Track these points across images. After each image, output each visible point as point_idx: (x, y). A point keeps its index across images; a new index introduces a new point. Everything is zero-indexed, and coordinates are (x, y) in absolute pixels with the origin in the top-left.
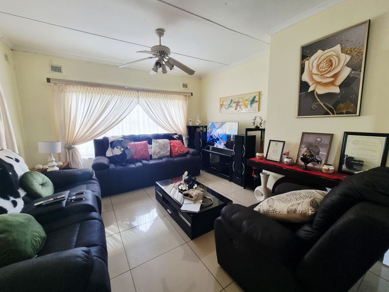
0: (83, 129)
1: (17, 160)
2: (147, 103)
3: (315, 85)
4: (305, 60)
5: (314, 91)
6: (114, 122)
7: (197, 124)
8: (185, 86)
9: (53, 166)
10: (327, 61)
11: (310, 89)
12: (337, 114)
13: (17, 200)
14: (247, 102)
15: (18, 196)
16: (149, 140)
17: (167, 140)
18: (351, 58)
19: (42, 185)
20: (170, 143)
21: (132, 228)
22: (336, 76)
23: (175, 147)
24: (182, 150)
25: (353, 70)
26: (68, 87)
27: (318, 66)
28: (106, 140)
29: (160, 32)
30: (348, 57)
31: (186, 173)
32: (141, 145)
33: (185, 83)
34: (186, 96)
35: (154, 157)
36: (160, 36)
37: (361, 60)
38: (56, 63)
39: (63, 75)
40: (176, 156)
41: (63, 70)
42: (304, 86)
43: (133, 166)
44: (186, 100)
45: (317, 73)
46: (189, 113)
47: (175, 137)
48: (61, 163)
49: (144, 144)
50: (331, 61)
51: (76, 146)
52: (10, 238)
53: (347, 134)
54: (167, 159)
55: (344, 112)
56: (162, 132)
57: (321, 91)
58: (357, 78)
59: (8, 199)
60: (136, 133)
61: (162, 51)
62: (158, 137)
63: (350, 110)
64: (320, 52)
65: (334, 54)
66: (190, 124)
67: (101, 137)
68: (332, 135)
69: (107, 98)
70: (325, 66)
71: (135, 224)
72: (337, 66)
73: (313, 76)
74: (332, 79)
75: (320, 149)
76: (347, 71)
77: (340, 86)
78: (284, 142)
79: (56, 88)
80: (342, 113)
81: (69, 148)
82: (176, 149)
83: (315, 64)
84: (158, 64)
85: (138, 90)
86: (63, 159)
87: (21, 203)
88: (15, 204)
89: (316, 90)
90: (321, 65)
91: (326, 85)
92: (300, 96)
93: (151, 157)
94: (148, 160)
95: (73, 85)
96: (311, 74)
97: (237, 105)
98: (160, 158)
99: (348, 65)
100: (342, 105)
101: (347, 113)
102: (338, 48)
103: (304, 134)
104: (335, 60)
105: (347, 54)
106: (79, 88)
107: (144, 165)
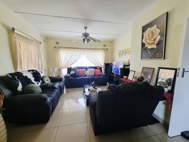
0: (64, 64)
1: (42, 72)
2: (87, 54)
3: (147, 44)
4: (144, 32)
5: (147, 47)
6: (74, 62)
7: (109, 63)
8: (105, 46)
9: (54, 76)
10: (151, 33)
11: (146, 46)
12: (156, 58)
13: (39, 83)
14: (129, 53)
15: (39, 82)
16: (86, 69)
17: (94, 69)
18: (161, 31)
19: (47, 80)
20: (95, 70)
21: (77, 102)
22: (155, 40)
23: (96, 72)
24: (99, 74)
25: (161, 37)
26: (60, 49)
27: (148, 35)
28: (71, 68)
29: (86, 28)
30: (159, 30)
31: (94, 82)
32: (82, 70)
33: (105, 44)
34: (105, 50)
35: (87, 75)
36: (86, 29)
37: (164, 32)
38: (57, 42)
39: (59, 45)
40: (97, 76)
41: (59, 43)
42: (143, 45)
43: (78, 78)
44: (105, 52)
45: (148, 38)
46: (106, 58)
47: (98, 68)
48: (57, 75)
49: (84, 70)
50: (153, 33)
51: (62, 70)
52: (32, 89)
53: (160, 68)
54: (91, 77)
55: (158, 57)
56: (93, 65)
57: (149, 47)
58: (163, 41)
59: (37, 82)
60: (82, 66)
61: (86, 35)
62: (91, 68)
63: (160, 56)
64: (149, 28)
65: (154, 29)
66: (106, 63)
67: (69, 67)
68: (154, 69)
69: (73, 52)
70: (151, 35)
71: (78, 101)
72: (155, 35)
73: (147, 40)
74: (153, 41)
75: (149, 75)
76: (159, 37)
77: (157, 45)
78: (135, 71)
79: (57, 50)
80: (157, 58)
81: (60, 70)
82: (97, 73)
83: (147, 35)
84: (84, 40)
85: (84, 49)
86: (58, 74)
87: (40, 84)
88: (38, 84)
89: (148, 47)
90: (150, 35)
91: (151, 44)
92: (142, 50)
93: (86, 76)
94: (84, 77)
95: (62, 48)
96: (146, 39)
97: (125, 54)
98: (89, 76)
99: (159, 34)
100: (157, 54)
101: (159, 58)
102: (155, 26)
103: (143, 68)
104: (154, 32)
105: (159, 29)
106: (64, 49)
107: (82, 78)
